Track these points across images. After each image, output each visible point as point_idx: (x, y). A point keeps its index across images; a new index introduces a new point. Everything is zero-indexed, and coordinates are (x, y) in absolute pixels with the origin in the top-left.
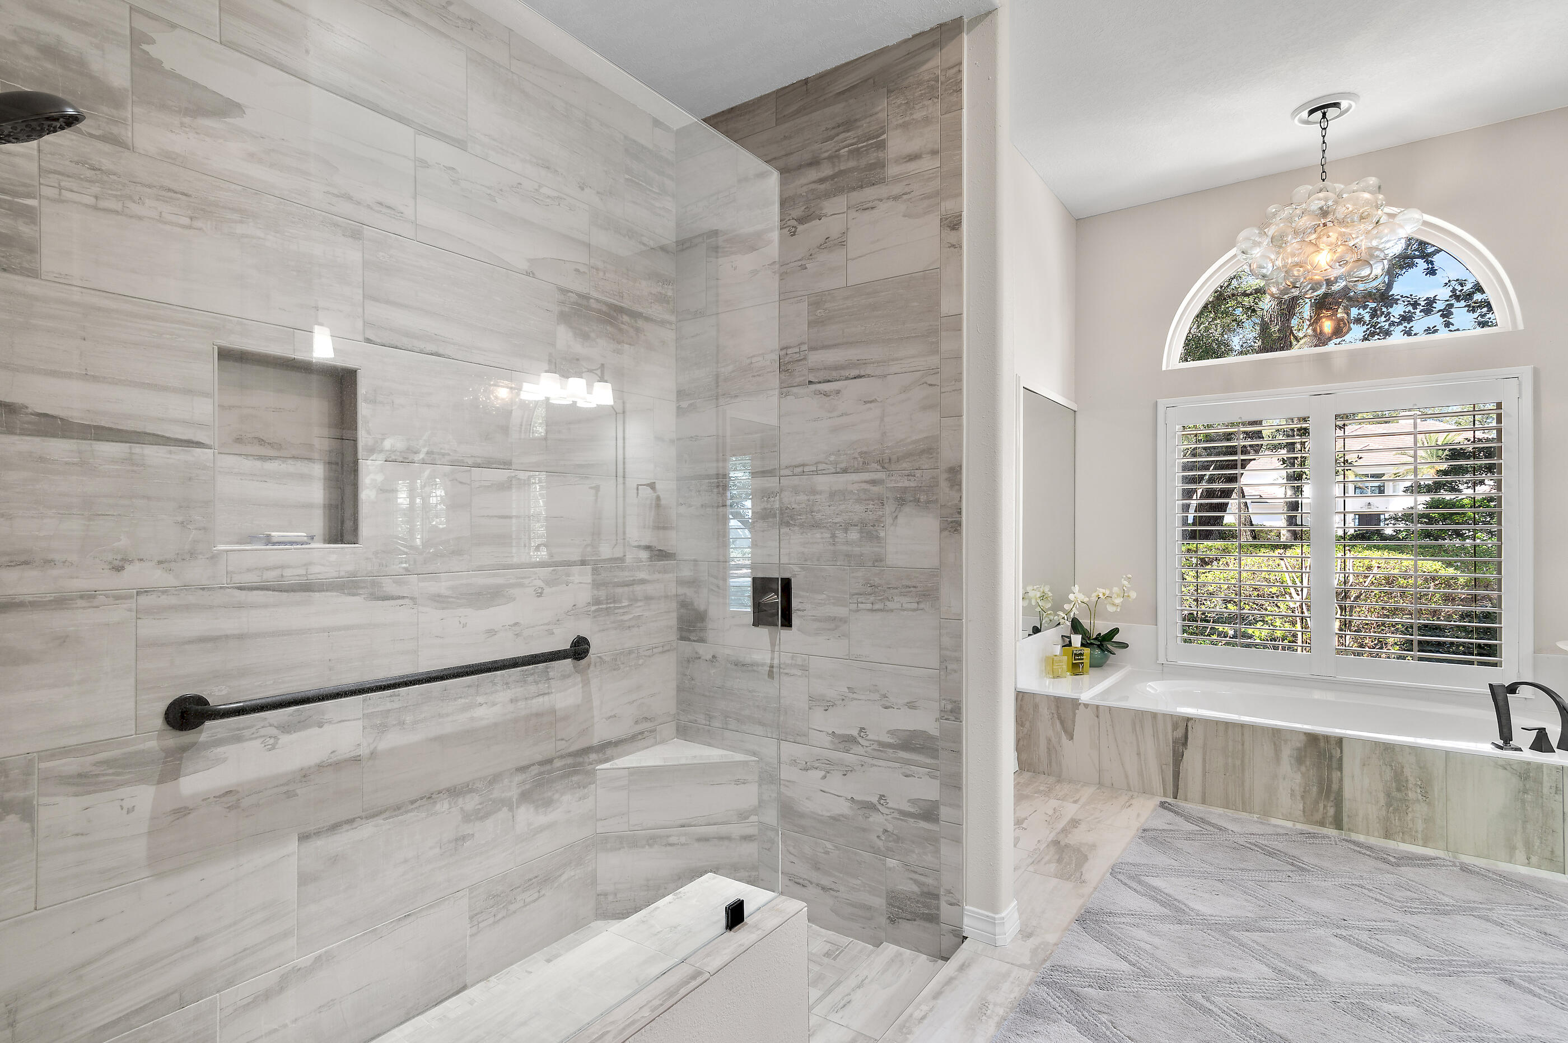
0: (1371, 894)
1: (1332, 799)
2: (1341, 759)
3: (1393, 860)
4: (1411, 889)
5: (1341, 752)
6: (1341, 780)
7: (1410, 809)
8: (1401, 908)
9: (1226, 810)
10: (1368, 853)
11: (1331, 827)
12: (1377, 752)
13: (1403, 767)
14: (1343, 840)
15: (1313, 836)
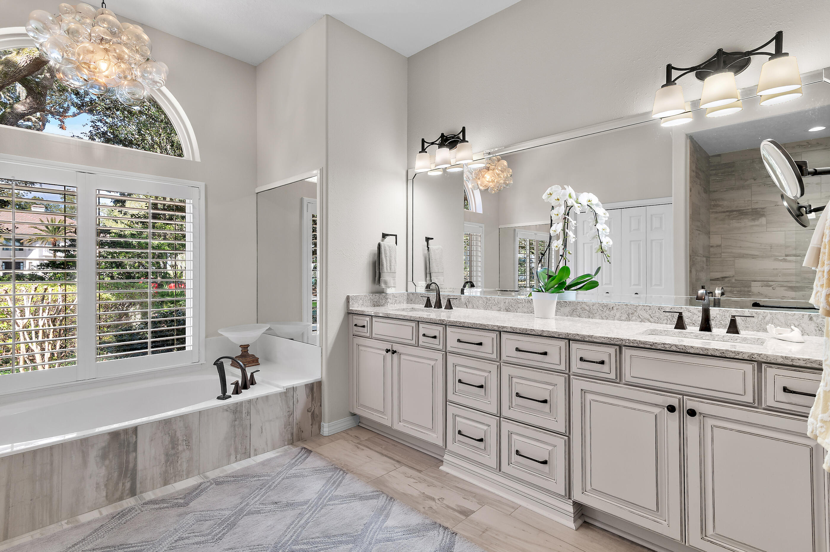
0: (191, 541)
1: (129, 475)
2: (136, 442)
3: (182, 501)
4: (207, 518)
5: (136, 437)
6: (136, 458)
7: (179, 458)
8: (213, 539)
9: (32, 533)
10: (165, 505)
11: (128, 497)
12: (160, 428)
13: (176, 432)
14: (144, 504)
15: (122, 514)
